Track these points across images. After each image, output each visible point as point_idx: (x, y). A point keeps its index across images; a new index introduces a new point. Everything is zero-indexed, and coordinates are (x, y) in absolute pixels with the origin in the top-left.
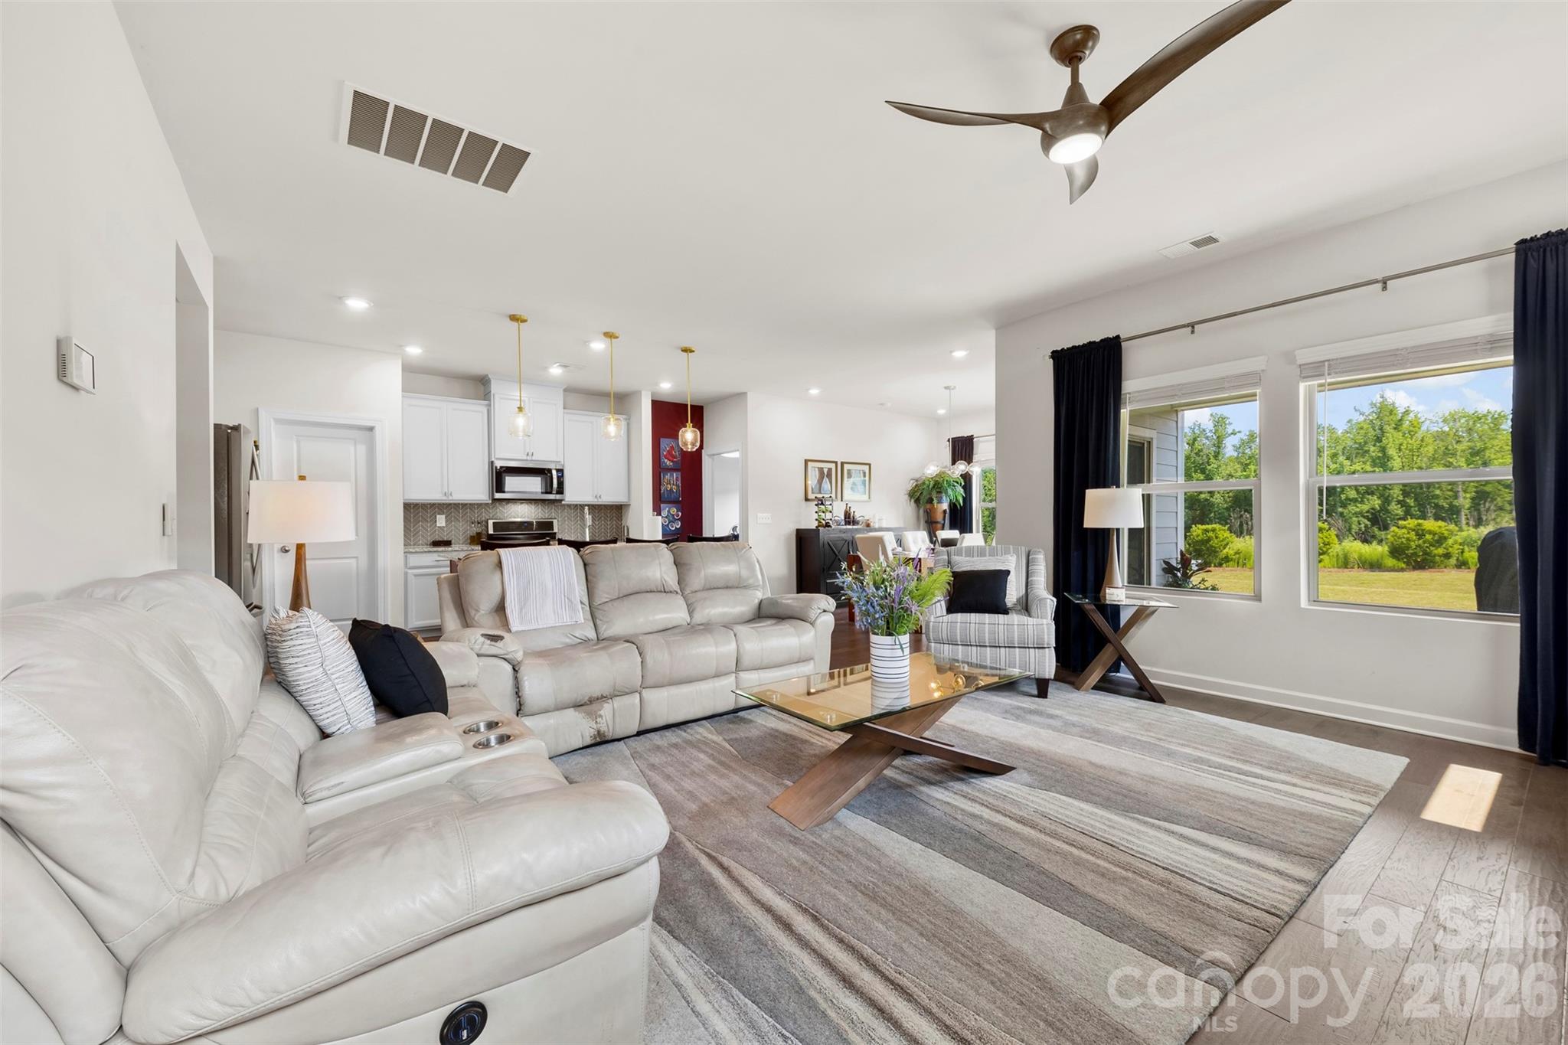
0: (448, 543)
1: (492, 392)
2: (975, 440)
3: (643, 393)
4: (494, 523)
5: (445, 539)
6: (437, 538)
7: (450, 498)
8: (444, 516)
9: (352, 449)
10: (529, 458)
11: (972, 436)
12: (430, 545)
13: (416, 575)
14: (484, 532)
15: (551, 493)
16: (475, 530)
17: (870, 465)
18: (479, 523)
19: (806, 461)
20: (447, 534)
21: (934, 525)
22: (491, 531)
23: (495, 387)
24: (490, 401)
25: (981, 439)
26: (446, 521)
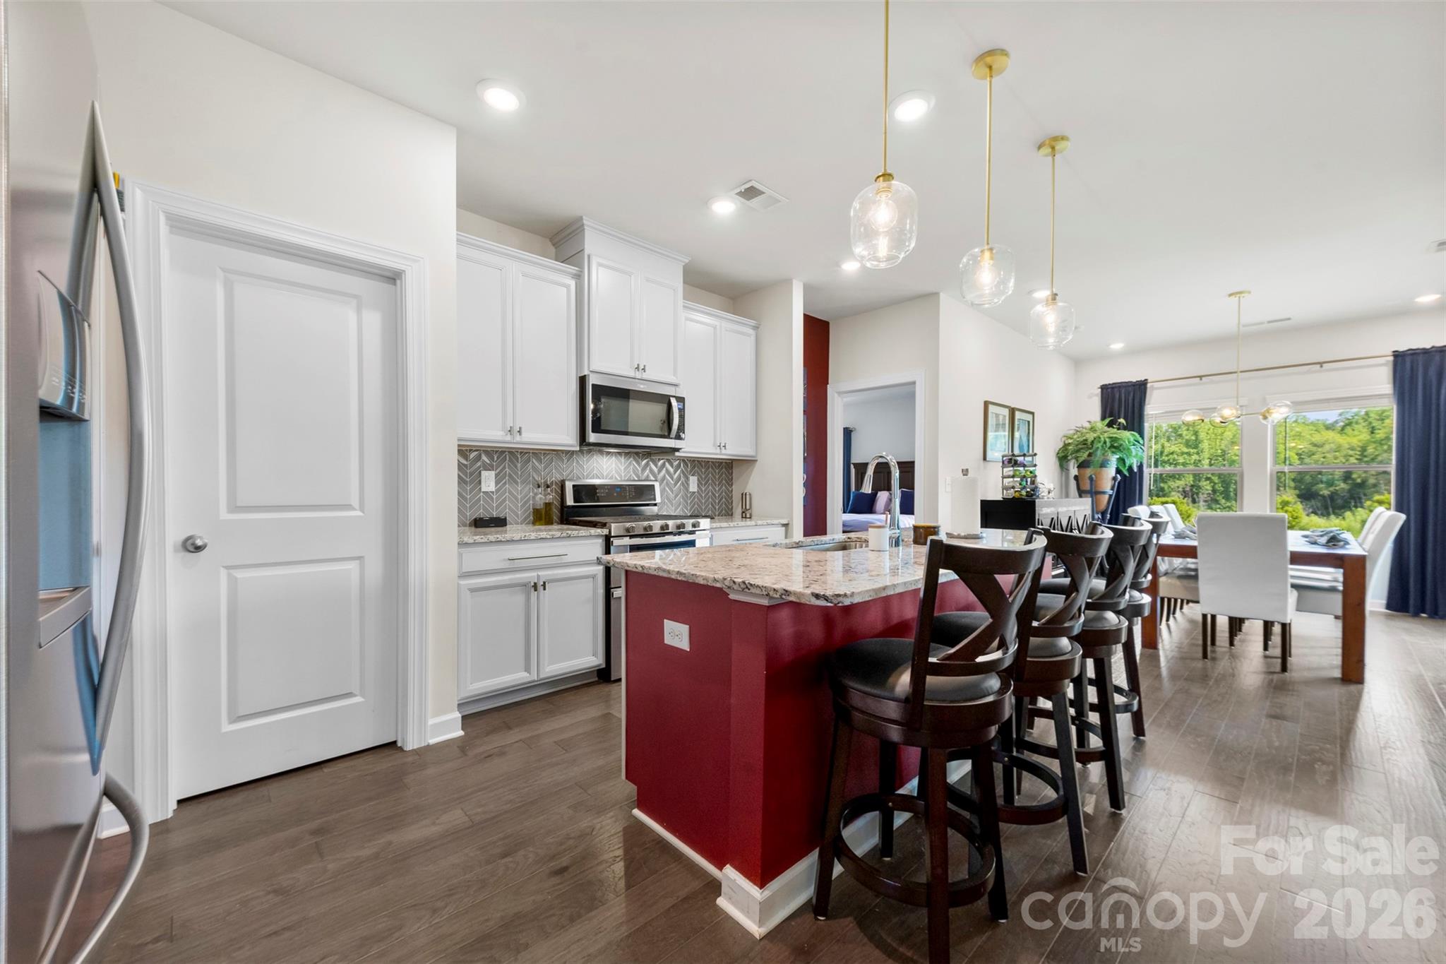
0: (500, 522)
1: (587, 252)
2: (1149, 385)
3: (795, 282)
4: (574, 486)
5: (495, 514)
6: (481, 513)
7: (518, 438)
8: (493, 473)
9: (352, 317)
10: (638, 375)
11: (1146, 380)
12: (470, 525)
13: (473, 590)
14: (557, 503)
15: (668, 437)
16: (541, 498)
17: (1033, 413)
18: (548, 487)
19: (986, 404)
20: (498, 507)
21: (1098, 496)
22: (570, 501)
23: (592, 243)
24: (580, 266)
25: (1156, 385)
26: (497, 483)
